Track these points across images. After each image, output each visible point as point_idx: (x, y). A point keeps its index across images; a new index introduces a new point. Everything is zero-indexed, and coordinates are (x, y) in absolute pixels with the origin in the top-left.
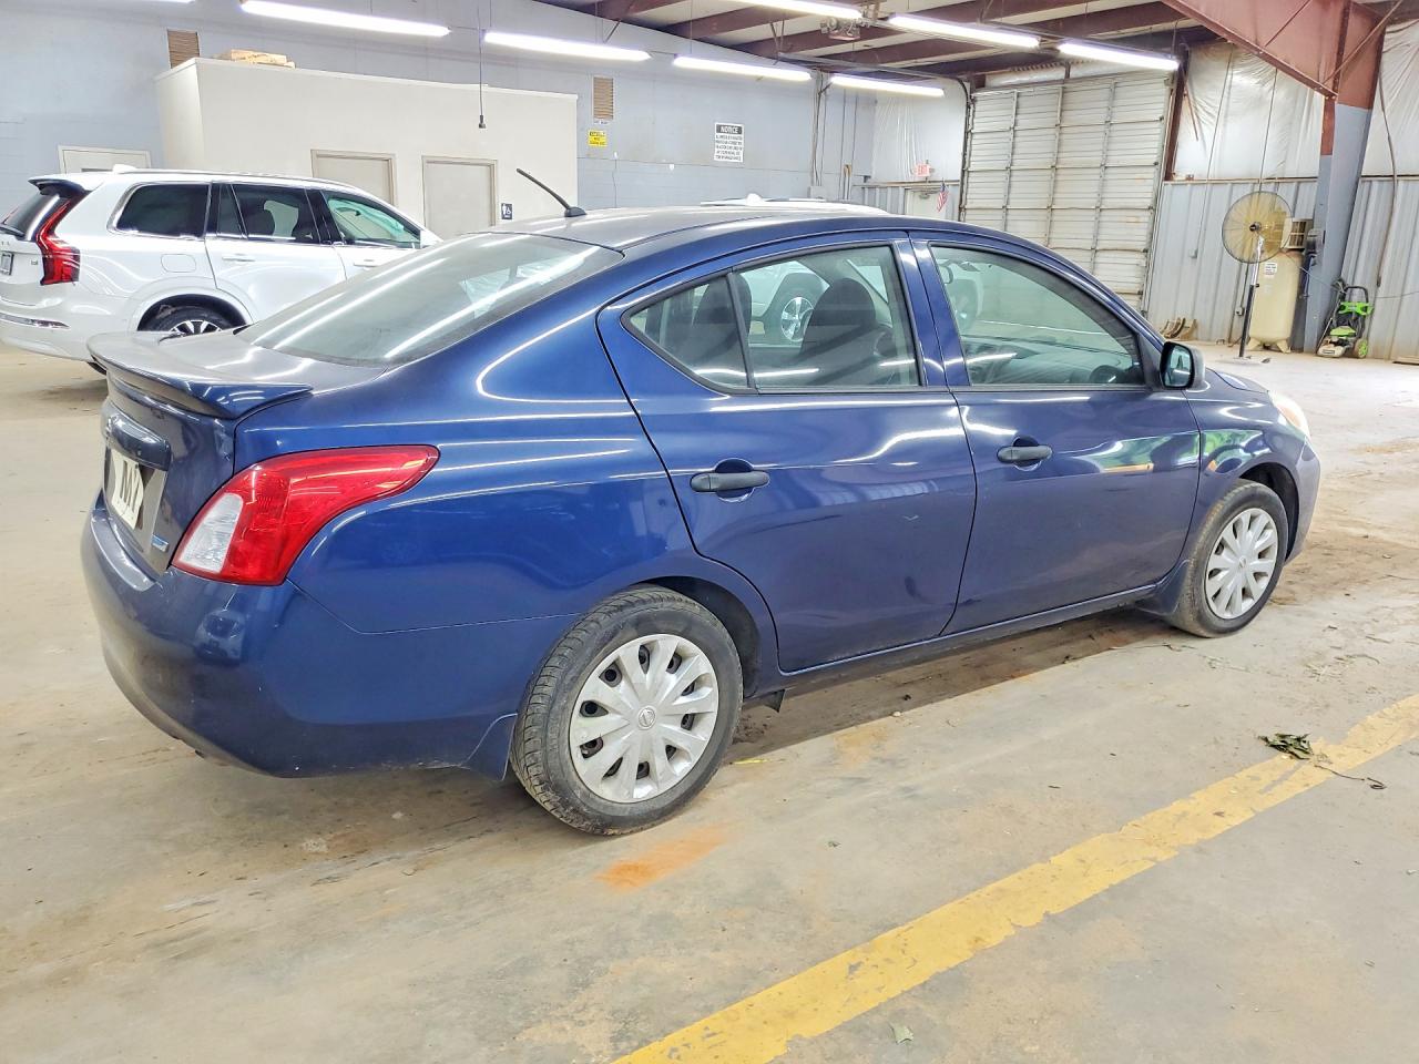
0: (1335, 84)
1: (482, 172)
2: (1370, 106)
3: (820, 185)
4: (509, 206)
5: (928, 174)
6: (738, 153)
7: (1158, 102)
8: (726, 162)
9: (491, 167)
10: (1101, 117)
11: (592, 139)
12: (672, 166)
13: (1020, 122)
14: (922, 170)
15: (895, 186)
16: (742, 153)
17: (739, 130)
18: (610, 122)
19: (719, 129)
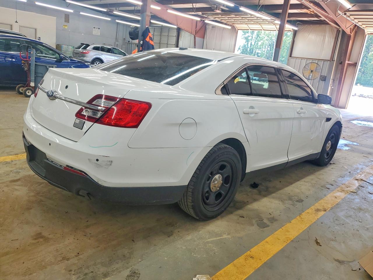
0: (195, 34)
1: (34, 30)
2: (204, 38)
3: (118, 42)
4: (40, 38)
7: (175, 34)
8: (96, 35)
9: (36, 29)
10: (167, 34)
11: (64, 27)
12: (83, 34)
13: (155, 33)
16: (99, 33)
17: (99, 29)
18: (68, 23)
19: (94, 28)
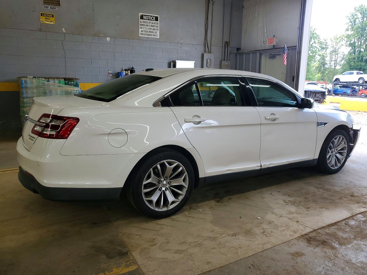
3: (210, 52)
5: (275, 44)
6: (156, 32)
8: (148, 38)
11: (43, 19)
12: (108, 39)
14: (271, 41)
15: (255, 52)
16: (158, 32)
17: (157, 19)
18: (57, 8)
19: (142, 17)
